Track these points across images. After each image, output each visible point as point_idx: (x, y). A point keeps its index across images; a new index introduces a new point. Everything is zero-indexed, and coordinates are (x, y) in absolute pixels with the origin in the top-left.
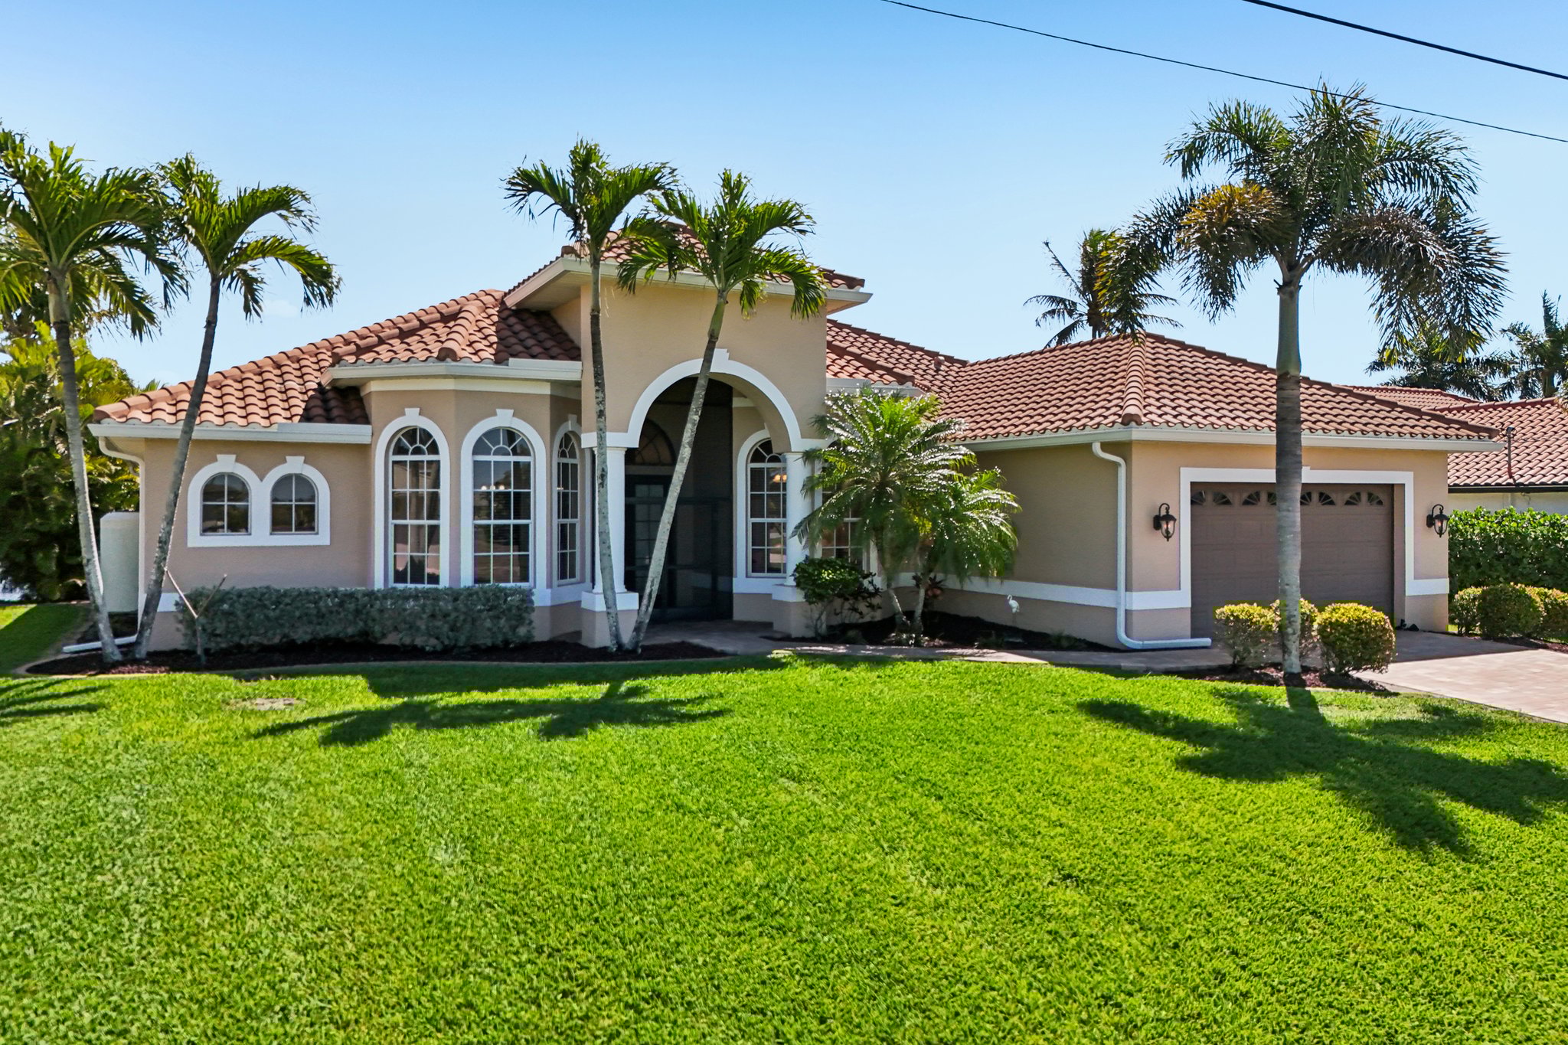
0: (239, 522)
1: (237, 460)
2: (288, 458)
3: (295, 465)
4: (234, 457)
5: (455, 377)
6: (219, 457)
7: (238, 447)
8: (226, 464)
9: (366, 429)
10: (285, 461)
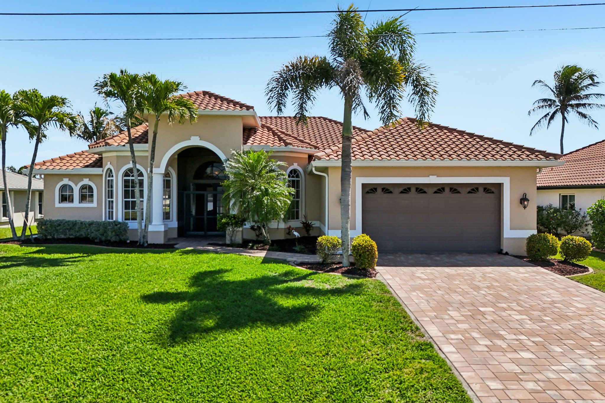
0: (70, 199)
1: (69, 180)
2: (84, 179)
3: (86, 181)
4: (68, 179)
5: (116, 151)
6: (64, 179)
7: (69, 176)
8: (66, 181)
9: (101, 169)
10: (83, 180)
